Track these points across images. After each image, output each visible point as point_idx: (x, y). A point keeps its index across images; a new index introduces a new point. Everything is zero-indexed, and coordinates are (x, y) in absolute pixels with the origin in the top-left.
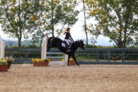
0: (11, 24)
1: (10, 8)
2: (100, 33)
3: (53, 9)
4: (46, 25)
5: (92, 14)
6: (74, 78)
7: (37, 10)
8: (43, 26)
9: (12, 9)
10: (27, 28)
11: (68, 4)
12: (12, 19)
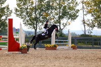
0: (30, 19)
1: (29, 7)
2: (94, 26)
3: (60, 8)
4: (55, 20)
5: (89, 12)
6: (75, 58)
7: (48, 9)
8: (53, 21)
9: (30, 9)
10: (41, 22)
11: (71, 5)
12: (30, 15)
